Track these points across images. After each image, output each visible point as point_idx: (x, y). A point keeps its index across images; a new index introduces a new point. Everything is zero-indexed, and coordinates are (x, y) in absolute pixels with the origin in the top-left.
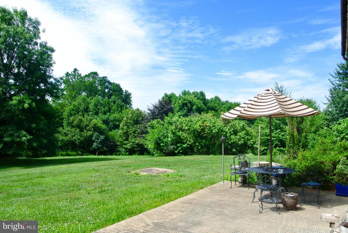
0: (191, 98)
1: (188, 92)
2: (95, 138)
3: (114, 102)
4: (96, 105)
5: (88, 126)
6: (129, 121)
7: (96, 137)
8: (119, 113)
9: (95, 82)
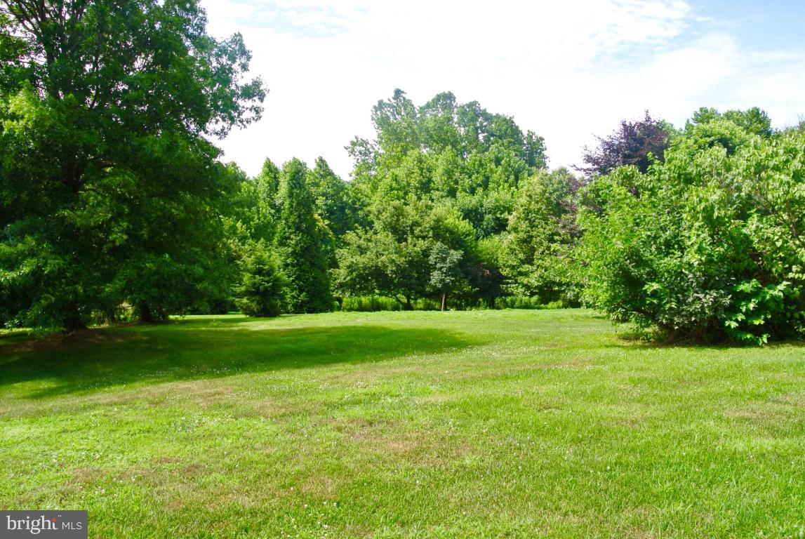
0: (727, 128)
1: (714, 112)
2: (436, 258)
3: (498, 161)
4: (449, 173)
5: (420, 226)
6: (533, 206)
7: (438, 254)
8: (510, 186)
9: (449, 119)
